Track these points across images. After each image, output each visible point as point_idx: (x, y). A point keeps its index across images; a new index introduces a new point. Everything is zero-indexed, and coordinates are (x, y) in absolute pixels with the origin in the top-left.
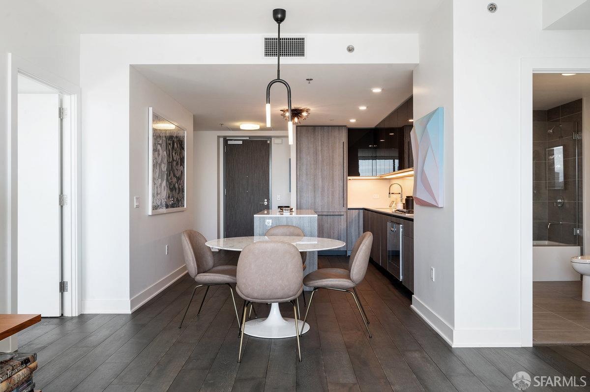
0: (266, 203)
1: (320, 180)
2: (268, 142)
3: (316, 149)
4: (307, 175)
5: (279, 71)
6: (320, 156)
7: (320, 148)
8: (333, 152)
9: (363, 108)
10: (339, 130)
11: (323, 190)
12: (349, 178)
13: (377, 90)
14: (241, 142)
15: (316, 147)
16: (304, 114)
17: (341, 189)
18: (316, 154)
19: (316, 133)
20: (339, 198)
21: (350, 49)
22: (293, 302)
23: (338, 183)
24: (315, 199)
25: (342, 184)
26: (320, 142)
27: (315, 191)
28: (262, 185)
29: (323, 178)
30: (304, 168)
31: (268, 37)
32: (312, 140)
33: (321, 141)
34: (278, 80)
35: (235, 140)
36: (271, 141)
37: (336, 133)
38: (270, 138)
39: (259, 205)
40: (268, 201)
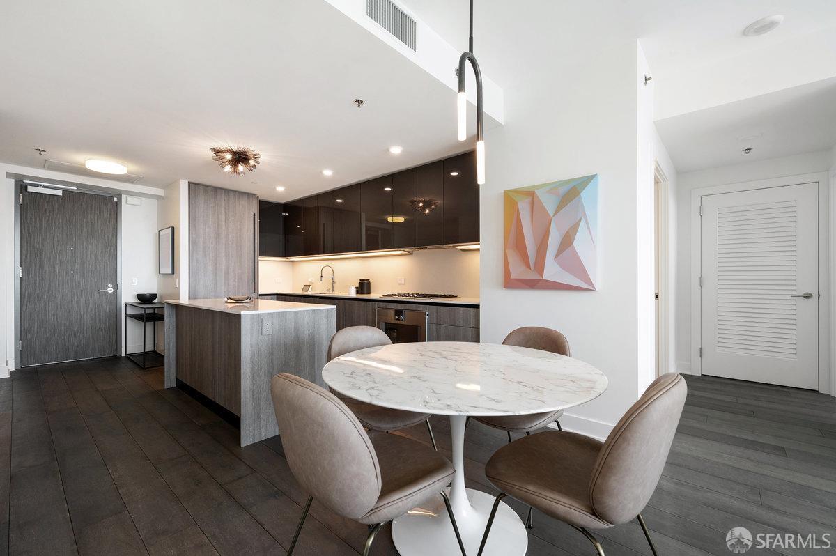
0: (110, 290)
1: (224, 259)
2: (116, 200)
3: (218, 218)
4: (204, 251)
6: (224, 228)
7: (223, 217)
8: (240, 224)
10: (248, 198)
12: (259, 259)
14: (60, 193)
15: (218, 215)
16: (252, 162)
17: (251, 272)
18: (218, 225)
19: (219, 197)
20: (248, 282)
25: (252, 266)
26: (223, 209)
28: (102, 263)
29: (227, 257)
32: (212, 205)
33: (225, 208)
35: (46, 187)
36: (121, 200)
37: (244, 201)
38: (119, 194)
39: (96, 293)
40: (116, 287)
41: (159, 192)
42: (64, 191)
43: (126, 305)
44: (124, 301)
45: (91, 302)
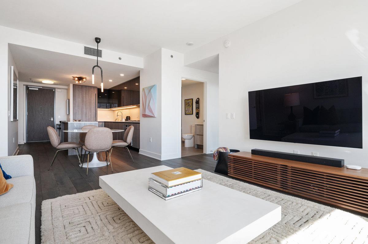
0: (52, 120)
1: (85, 110)
2: (54, 90)
4: (78, 107)
5: (97, 62)
6: (85, 99)
7: (85, 95)
8: (91, 98)
9: (111, 81)
10: (93, 88)
11: (86, 114)
12: (98, 109)
13: (122, 75)
14: (37, 89)
15: (83, 95)
16: (84, 80)
17: (95, 114)
18: (83, 98)
20: (94, 117)
21: (120, 59)
22: (108, 151)
23: (93, 111)
24: (82, 118)
25: (95, 111)
27: (82, 114)
28: (50, 111)
29: (86, 109)
30: (77, 104)
31: (86, 46)
32: (81, 91)
33: (85, 92)
34: (97, 66)
35: (33, 88)
36: (55, 90)
37: (92, 90)
38: (55, 88)
39: (48, 120)
40: (53, 119)
41: (66, 87)
42: (39, 88)
43: (57, 124)
44: (56, 123)
45: (46, 124)
